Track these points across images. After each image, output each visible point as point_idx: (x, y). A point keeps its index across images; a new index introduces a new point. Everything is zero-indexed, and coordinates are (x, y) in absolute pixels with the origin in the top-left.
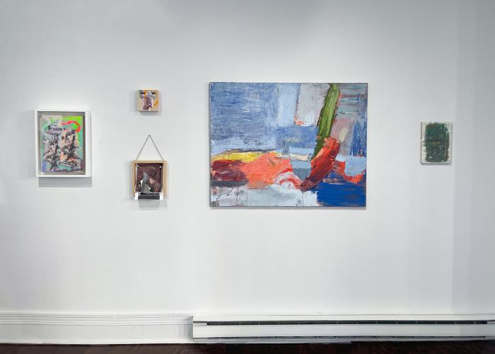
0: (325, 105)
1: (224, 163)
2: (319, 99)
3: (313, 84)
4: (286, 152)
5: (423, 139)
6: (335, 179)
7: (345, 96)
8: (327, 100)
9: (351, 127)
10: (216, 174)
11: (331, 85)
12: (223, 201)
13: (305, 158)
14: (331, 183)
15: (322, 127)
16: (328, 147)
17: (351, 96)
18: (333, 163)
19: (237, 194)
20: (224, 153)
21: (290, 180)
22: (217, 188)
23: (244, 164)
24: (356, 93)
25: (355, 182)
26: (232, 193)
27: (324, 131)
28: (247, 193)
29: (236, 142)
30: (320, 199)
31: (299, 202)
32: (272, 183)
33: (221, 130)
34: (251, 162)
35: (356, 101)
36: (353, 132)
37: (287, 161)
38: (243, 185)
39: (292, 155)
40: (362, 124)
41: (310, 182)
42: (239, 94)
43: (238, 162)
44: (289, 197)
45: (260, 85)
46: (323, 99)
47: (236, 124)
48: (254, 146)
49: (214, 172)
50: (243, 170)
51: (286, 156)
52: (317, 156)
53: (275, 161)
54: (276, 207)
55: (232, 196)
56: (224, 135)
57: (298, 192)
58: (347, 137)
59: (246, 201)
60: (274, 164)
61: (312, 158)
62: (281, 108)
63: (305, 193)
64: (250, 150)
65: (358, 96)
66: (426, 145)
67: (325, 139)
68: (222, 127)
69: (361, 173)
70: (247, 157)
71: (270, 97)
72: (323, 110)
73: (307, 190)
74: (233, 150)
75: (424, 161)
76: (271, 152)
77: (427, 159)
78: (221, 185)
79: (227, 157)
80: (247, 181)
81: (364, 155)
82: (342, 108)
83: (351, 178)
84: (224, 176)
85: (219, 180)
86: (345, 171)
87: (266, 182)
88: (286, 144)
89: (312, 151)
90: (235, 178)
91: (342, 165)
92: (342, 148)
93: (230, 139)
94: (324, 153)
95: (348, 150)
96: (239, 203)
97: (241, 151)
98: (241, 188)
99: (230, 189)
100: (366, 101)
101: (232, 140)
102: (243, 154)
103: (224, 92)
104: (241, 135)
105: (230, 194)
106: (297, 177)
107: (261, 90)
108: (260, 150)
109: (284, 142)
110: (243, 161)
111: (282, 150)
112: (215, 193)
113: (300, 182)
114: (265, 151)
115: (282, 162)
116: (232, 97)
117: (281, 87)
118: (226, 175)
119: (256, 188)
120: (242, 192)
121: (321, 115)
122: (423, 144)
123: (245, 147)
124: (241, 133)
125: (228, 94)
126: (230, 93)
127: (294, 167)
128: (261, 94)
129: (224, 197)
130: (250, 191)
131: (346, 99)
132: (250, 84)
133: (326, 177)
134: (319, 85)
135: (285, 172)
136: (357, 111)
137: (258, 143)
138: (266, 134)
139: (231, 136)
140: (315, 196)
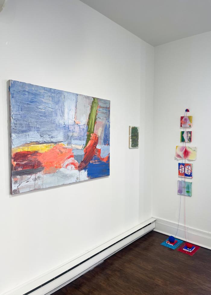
0: (91, 112)
1: (24, 154)
2: (88, 107)
3: (84, 96)
4: (69, 143)
5: (130, 135)
6: (96, 160)
7: (100, 107)
8: (92, 108)
9: (103, 127)
10: (17, 164)
11: (94, 98)
12: (23, 188)
13: (80, 147)
14: (94, 163)
15: (90, 126)
16: (93, 140)
17: (103, 108)
18: (95, 150)
19: (35, 179)
20: (23, 145)
21: (72, 164)
22: (18, 177)
23: (41, 154)
24: (105, 106)
25: (105, 161)
26: (31, 180)
27: (91, 129)
28: (43, 177)
29: (34, 136)
30: (89, 175)
31: (77, 178)
32: (61, 167)
33: (21, 124)
34: (46, 152)
35: (106, 111)
36: (104, 130)
37: (70, 150)
38: (40, 171)
39: (73, 146)
40: (108, 125)
41: (83, 164)
42: (35, 95)
43: (35, 153)
44: (71, 176)
45: (52, 91)
46: (90, 107)
47: (33, 120)
48: (48, 139)
49: (15, 163)
50: (40, 159)
51: (70, 147)
52: (87, 146)
53: (63, 150)
54: (64, 185)
55: (31, 182)
56: (24, 129)
57: (77, 171)
58: (101, 134)
59: (42, 185)
60: (62, 153)
61: (85, 147)
62: (66, 111)
63: (80, 172)
64: (45, 143)
65: (106, 108)
66: (131, 138)
67: (91, 134)
68: (22, 122)
69: (107, 156)
70: (42, 149)
71: (59, 101)
72: (90, 115)
73: (82, 169)
74: (32, 143)
75: (131, 147)
76: (60, 144)
77: (132, 146)
78: (21, 173)
79: (26, 149)
80: (43, 168)
81: (109, 144)
82: (99, 114)
83: (103, 159)
84: (24, 166)
85: (20, 169)
86: (101, 155)
87: (56, 167)
88: (70, 138)
89: (84, 142)
90: (33, 167)
91: (99, 151)
92: (99, 141)
93: (29, 133)
94: (91, 144)
95: (102, 141)
96: (36, 187)
97: (38, 143)
98: (39, 174)
99: (29, 176)
100: (109, 111)
101: (31, 133)
102: (40, 145)
103: (23, 91)
104: (38, 130)
105: (29, 180)
106: (76, 161)
107: (53, 95)
108: (52, 142)
109: (68, 136)
110: (40, 152)
111: (67, 142)
112: (16, 182)
113: (78, 165)
114: (56, 143)
115: (67, 151)
116: (31, 97)
117: (66, 94)
118: (26, 164)
119: (49, 173)
120: (39, 177)
121: (89, 119)
122: (130, 137)
123: (41, 140)
124: (38, 128)
125: (27, 93)
126: (28, 92)
127: (74, 154)
128: (53, 97)
129: (24, 184)
130: (45, 176)
131: (101, 109)
132: (45, 88)
133: (92, 160)
134: (88, 97)
135: (69, 158)
136: (106, 117)
137: (50, 136)
138: (56, 129)
139: (30, 130)
140: (86, 173)
